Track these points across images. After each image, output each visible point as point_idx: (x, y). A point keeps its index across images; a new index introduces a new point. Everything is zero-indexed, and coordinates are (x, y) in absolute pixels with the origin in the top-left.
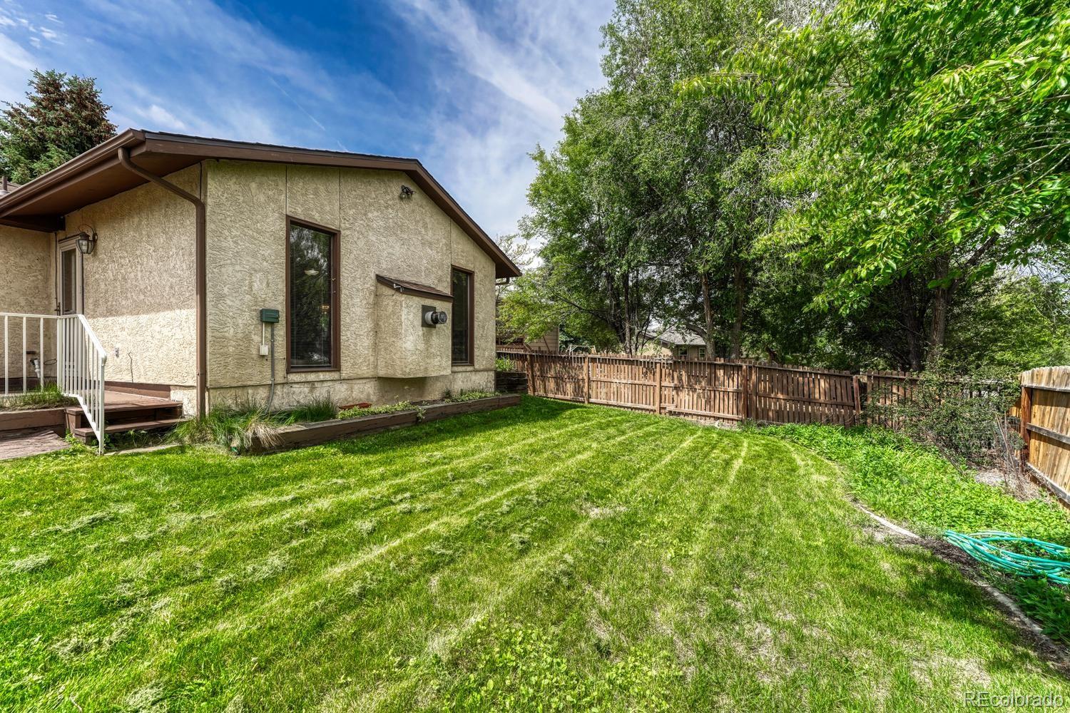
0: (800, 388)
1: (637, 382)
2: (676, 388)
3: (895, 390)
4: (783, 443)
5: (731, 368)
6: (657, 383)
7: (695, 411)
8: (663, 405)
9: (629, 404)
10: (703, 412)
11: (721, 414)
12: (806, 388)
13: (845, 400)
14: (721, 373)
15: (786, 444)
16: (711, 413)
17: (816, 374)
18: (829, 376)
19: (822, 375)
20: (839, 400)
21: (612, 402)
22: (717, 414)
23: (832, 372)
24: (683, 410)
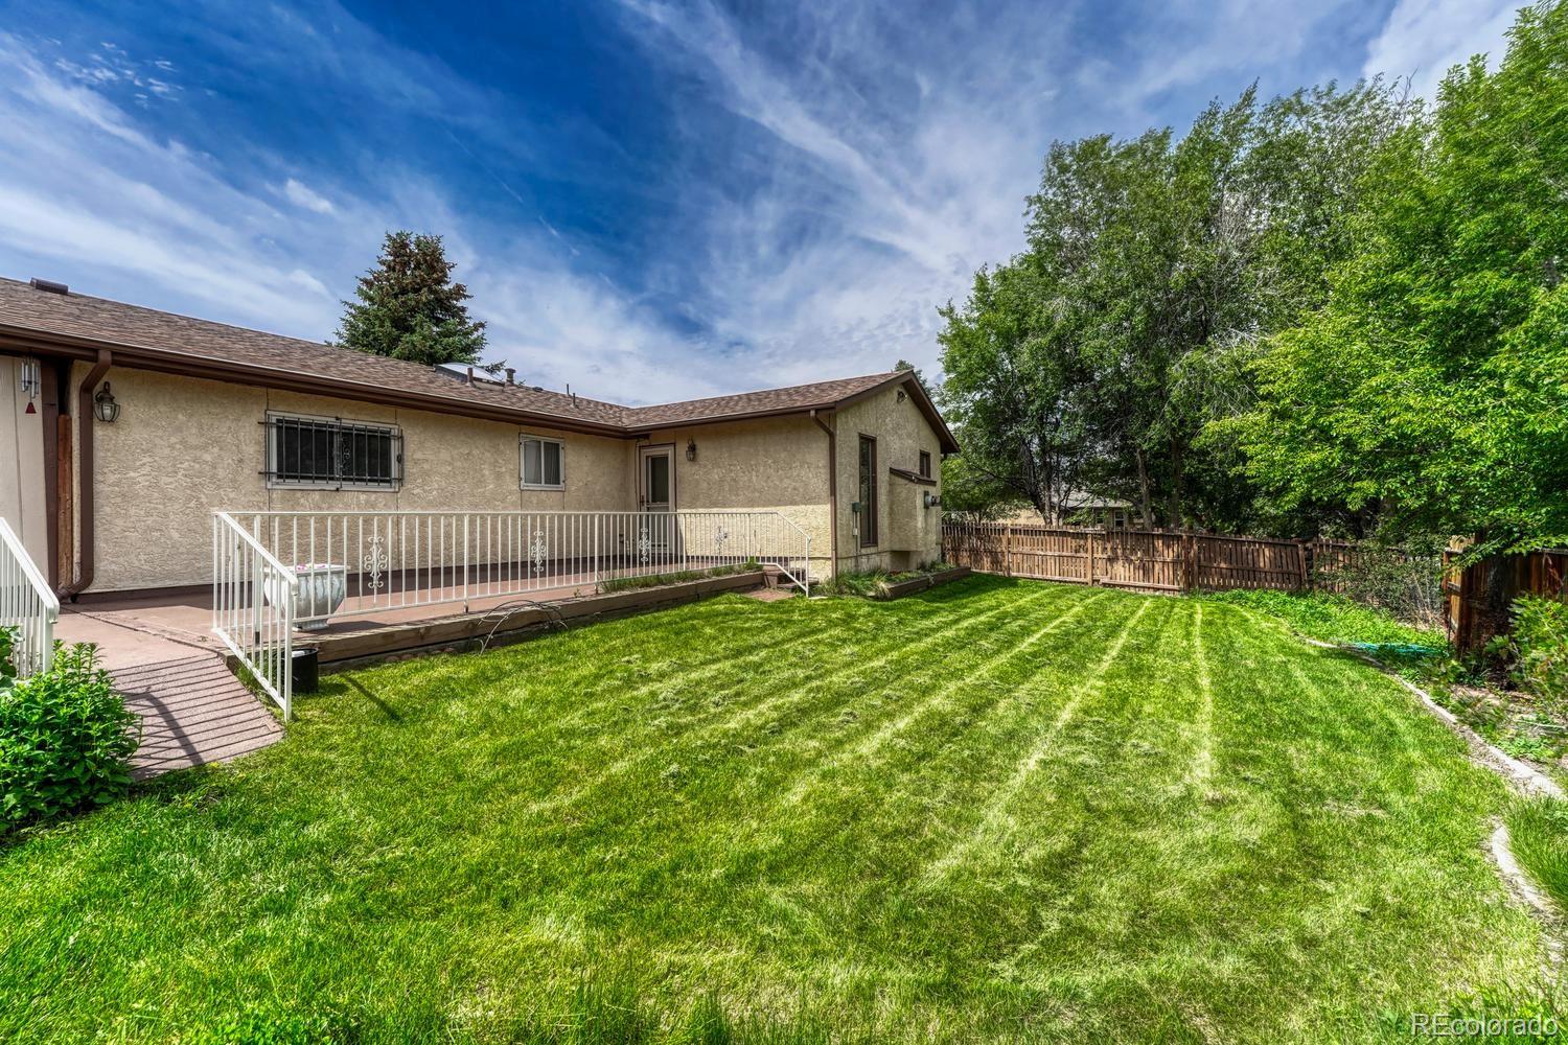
0: (1244, 556)
1: (1064, 554)
2: (1109, 559)
3: (1341, 558)
4: (1231, 606)
5: (1169, 539)
6: (1089, 555)
7: (1132, 582)
8: (1096, 577)
9: (1057, 578)
10: (1141, 584)
11: (1161, 585)
12: (1250, 557)
13: (1291, 568)
14: (1159, 544)
15: (1235, 607)
16: (1150, 584)
17: (1260, 543)
18: (1273, 545)
19: (1267, 544)
20: (1285, 568)
21: (1036, 575)
22: (1156, 585)
23: (1276, 541)
24: (1118, 582)
